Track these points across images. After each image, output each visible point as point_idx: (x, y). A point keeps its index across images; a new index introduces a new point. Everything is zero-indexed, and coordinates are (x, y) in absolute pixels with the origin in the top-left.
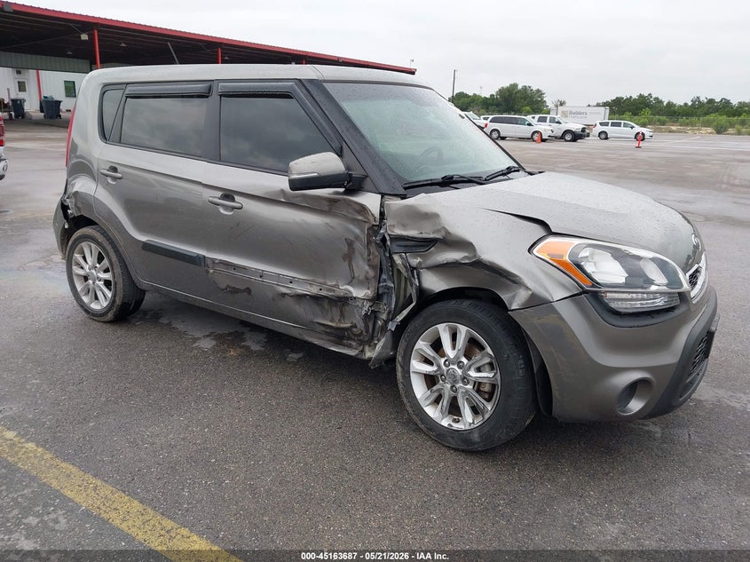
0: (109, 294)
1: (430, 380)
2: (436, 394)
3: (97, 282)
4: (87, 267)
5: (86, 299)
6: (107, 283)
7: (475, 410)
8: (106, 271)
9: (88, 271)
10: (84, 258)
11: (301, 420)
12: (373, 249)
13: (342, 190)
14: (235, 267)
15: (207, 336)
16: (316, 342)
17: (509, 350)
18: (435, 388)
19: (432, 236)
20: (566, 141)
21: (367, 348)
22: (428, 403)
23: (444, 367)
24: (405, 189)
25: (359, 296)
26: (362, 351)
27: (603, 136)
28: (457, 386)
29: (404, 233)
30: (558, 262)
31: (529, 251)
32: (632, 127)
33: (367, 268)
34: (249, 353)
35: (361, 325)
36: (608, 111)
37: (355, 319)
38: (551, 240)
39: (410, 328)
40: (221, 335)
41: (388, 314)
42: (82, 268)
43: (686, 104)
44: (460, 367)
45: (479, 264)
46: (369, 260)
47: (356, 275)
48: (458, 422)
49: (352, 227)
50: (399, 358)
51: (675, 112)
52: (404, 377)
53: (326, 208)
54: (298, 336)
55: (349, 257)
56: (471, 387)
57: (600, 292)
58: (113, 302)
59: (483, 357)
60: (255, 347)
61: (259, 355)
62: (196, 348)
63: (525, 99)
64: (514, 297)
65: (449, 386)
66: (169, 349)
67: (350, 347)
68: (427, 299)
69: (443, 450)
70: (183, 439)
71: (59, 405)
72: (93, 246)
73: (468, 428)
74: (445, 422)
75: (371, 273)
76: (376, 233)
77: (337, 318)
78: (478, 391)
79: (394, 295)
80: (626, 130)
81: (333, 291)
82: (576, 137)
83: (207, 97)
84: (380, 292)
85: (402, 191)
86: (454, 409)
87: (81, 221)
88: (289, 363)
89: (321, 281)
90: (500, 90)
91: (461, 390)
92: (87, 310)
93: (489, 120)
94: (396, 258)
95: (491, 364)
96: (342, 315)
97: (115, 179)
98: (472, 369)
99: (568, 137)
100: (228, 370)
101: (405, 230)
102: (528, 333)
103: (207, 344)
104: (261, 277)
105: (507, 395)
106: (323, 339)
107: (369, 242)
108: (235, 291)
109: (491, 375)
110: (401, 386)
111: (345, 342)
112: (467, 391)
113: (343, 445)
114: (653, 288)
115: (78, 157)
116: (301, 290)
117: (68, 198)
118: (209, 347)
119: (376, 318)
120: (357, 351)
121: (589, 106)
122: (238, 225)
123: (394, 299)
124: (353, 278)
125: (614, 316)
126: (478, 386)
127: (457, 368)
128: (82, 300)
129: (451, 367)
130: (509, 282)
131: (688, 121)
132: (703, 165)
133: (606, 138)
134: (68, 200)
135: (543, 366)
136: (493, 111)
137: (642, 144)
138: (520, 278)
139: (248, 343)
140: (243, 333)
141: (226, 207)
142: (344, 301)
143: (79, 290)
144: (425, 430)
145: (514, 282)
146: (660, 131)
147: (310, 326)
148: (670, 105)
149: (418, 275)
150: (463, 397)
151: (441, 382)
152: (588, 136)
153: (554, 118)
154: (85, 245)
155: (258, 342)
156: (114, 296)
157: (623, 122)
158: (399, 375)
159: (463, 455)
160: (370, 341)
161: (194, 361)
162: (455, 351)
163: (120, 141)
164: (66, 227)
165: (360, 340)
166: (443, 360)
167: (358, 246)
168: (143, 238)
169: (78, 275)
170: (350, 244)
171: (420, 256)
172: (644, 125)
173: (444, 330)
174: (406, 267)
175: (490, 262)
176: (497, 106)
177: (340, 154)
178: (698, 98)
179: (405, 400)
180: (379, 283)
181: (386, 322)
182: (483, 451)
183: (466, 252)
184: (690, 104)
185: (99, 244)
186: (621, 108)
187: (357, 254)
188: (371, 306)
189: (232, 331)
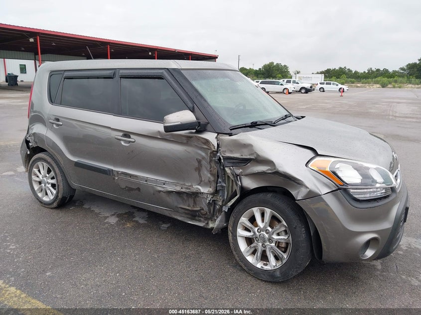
0: (54, 192)
1: (249, 241)
2: (253, 249)
3: (47, 185)
4: (41, 176)
5: (40, 195)
6: (53, 186)
7: (277, 258)
8: (53, 178)
9: (41, 178)
10: (39, 171)
11: (173, 266)
12: (213, 164)
13: (194, 131)
14: (131, 176)
15: (112, 215)
16: (180, 218)
17: (296, 222)
18: (252, 245)
19: (248, 157)
20: (302, 93)
21: (210, 222)
22: (249, 254)
23: (257, 233)
24: (231, 130)
25: (205, 192)
26: (207, 224)
27: (322, 90)
28: (266, 244)
29: (232, 155)
30: (323, 171)
31: (306, 165)
32: (337, 85)
33: (209, 175)
34: (138, 226)
35: (206, 209)
36: (323, 76)
37: (203, 205)
38: (318, 159)
39: (236, 210)
40: (121, 214)
41: (223, 202)
42: (38, 177)
43: (364, 72)
44: (267, 233)
45: (278, 173)
46: (211, 171)
47: (203, 179)
48: (267, 265)
49: (200, 152)
50: (230, 228)
51: (359, 77)
52: (233, 239)
53: (185, 141)
54: (168, 215)
55: (199, 169)
56: (274, 245)
57: (348, 188)
58: (57, 196)
59: (281, 227)
60: (142, 221)
61: (144, 226)
62: (107, 223)
63: (278, 70)
64: (298, 192)
65: (261, 244)
66: (91, 224)
67: (200, 221)
68: (246, 193)
69: (259, 281)
70: (105, 281)
71: (27, 262)
72: (45, 164)
73: (273, 269)
74: (259, 265)
75: (212, 179)
76: (215, 155)
77: (192, 204)
78: (278, 247)
79: (226, 191)
80: (334, 87)
81: (190, 189)
82: (307, 91)
83: (113, 78)
84: (218, 189)
85: (229, 131)
86: (264, 258)
87: (37, 150)
88: (162, 230)
89: (182, 183)
90: (264, 66)
91: (268, 247)
92: (41, 202)
93: (259, 82)
94: (227, 169)
95: (285, 231)
96: (195, 203)
97: (58, 125)
98: (275, 234)
99: (303, 91)
100: (127, 236)
101: (231, 154)
102: (308, 213)
103: (113, 220)
104: (146, 181)
105: (296, 249)
106: (183, 217)
107: (211, 161)
108: (130, 189)
109: (286, 238)
110: (231, 245)
111: (197, 218)
112: (272, 247)
113: (200, 281)
114: (378, 185)
115: (34, 112)
116: (170, 188)
117: (29, 136)
118: (115, 222)
119: (215, 204)
120: (204, 224)
121: (313, 73)
122: (132, 151)
123: (226, 193)
124: (201, 181)
125: (356, 202)
126: (278, 244)
127: (265, 234)
128: (38, 196)
129: (262, 233)
130: (296, 184)
131: (366, 81)
132: (377, 106)
133: (324, 91)
134: (29, 138)
135: (316, 232)
136: (261, 77)
137: (343, 94)
138: (302, 182)
139: (137, 219)
140: (133, 213)
141: (125, 141)
142: (196, 195)
143: (36, 189)
144: (247, 270)
145: (299, 184)
146: (352, 86)
147: (176, 210)
148: (356, 72)
149: (240, 179)
150: (270, 250)
151: (256, 242)
152: (314, 90)
153: (295, 81)
154: (40, 164)
155: (143, 218)
156: (58, 193)
157: (332, 82)
158: (230, 238)
159: (270, 284)
160: (212, 218)
161: (106, 231)
162: (264, 224)
163: (61, 103)
164: (28, 153)
165: (206, 218)
166: (256, 229)
167: (204, 162)
168: (75, 159)
169: (36, 181)
170: (199, 162)
171: (241, 168)
172: (343, 84)
173: (257, 211)
174: (233, 175)
175: (284, 172)
176: (263, 74)
177: (193, 111)
178: (371, 68)
179: (234, 253)
180: (217, 184)
181: (221, 207)
182: (283, 282)
183: (270, 166)
184: (367, 72)
185: (48, 163)
186: (330, 75)
187: (204, 168)
188: (212, 198)
189: (127, 211)
